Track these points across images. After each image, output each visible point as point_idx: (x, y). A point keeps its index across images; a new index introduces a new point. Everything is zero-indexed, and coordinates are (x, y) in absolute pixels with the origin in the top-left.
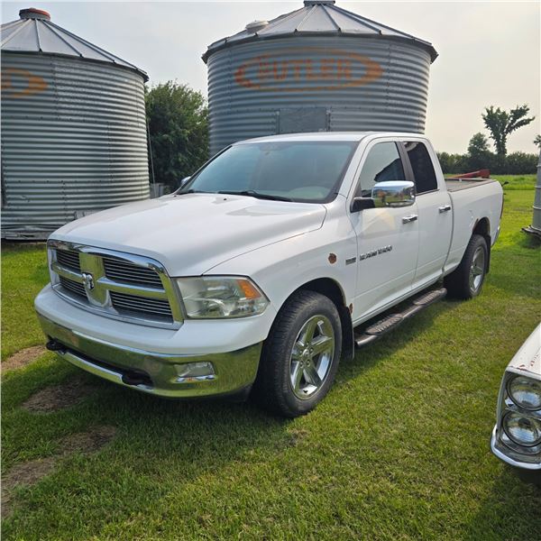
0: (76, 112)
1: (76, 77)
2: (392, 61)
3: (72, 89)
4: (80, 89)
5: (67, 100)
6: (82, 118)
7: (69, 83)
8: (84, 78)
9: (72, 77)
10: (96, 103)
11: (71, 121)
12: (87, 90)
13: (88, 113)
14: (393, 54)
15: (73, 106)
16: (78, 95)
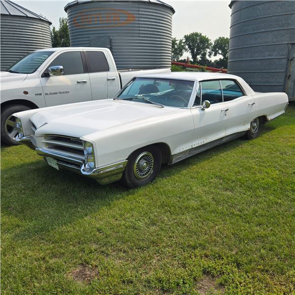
0: (10, 40)
1: (9, 24)
2: (140, 13)
3: (7, 29)
4: (11, 30)
5: (5, 35)
6: (13, 43)
7: (6, 27)
8: (13, 24)
9: (7, 24)
10: (20, 35)
11: (8, 44)
12: (15, 30)
13: (15, 40)
14: (141, 9)
15: (8, 37)
16: (10, 32)
